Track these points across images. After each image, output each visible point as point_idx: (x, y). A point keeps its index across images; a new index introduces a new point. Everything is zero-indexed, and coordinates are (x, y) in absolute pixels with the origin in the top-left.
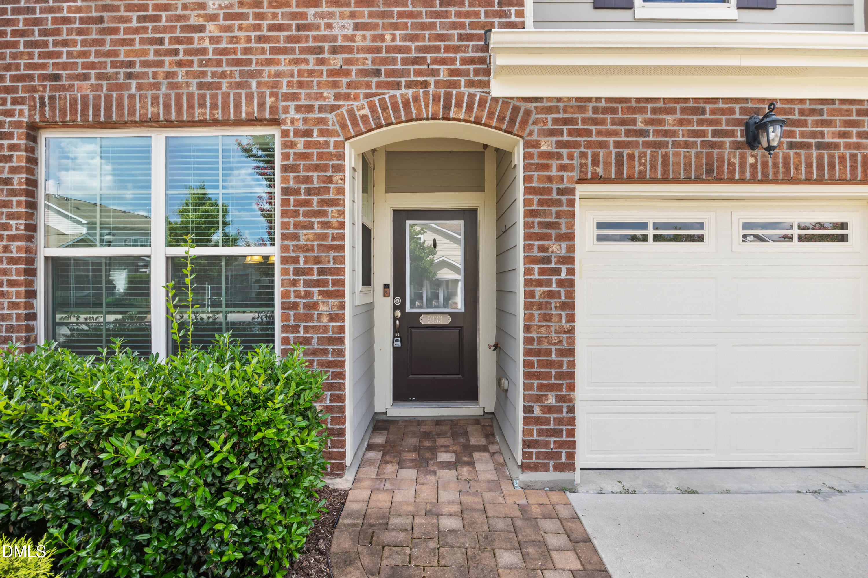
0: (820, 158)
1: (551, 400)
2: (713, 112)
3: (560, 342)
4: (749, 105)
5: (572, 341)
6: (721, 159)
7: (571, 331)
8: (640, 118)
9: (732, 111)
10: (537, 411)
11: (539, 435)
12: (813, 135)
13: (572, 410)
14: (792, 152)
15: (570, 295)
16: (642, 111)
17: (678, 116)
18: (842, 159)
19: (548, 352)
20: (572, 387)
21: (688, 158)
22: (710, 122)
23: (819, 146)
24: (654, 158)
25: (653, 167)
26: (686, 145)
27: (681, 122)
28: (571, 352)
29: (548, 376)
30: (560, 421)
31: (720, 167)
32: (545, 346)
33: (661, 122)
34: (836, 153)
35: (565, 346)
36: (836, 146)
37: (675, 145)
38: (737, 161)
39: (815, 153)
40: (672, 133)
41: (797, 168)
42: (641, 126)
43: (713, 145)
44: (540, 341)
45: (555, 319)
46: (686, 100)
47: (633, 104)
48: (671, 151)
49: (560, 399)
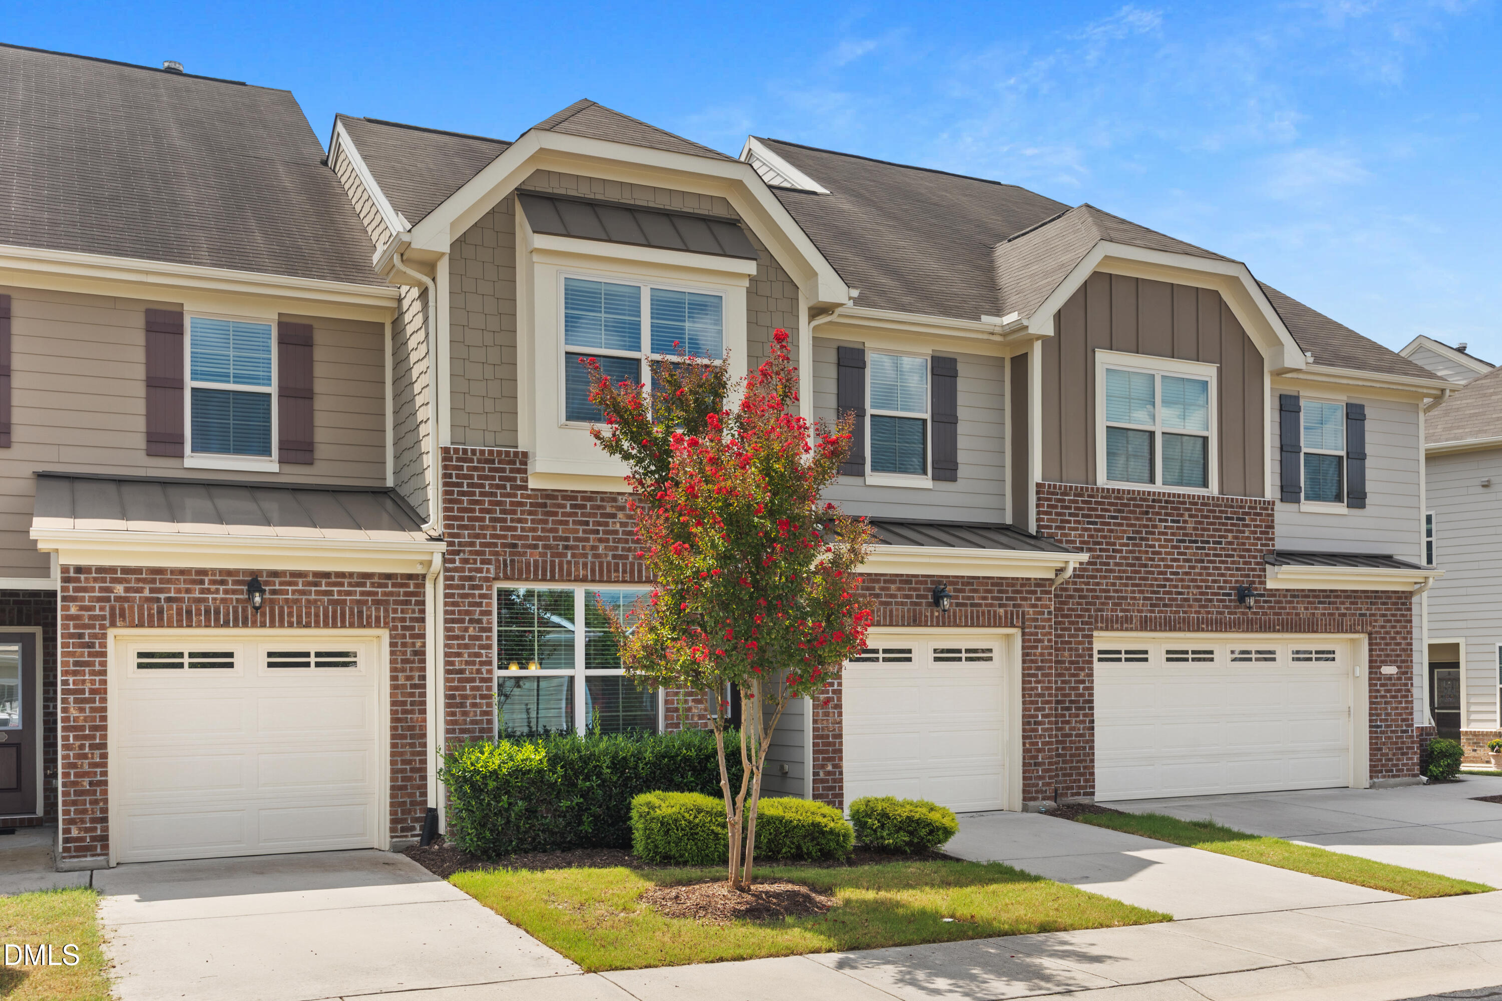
0: (972, 612)
1: (830, 768)
2: (916, 583)
3: (834, 730)
4: (935, 579)
5: (841, 729)
6: (921, 613)
7: (840, 722)
8: (877, 586)
9: (926, 583)
10: (822, 775)
11: (823, 790)
12: (969, 598)
13: (841, 773)
14: (957, 609)
15: (840, 699)
16: (878, 581)
17: (898, 585)
18: (983, 613)
19: (828, 737)
20: (841, 759)
21: (903, 612)
22: (915, 589)
23: (972, 605)
24: (885, 612)
25: (885, 618)
26: (902, 604)
27: (899, 589)
28: (840, 736)
29: (827, 752)
30: (834, 781)
31: (920, 618)
32: (826, 733)
33: (888, 589)
34: (980, 609)
35: (837, 732)
36: (980, 605)
37: (897, 603)
38: (929, 614)
39: (969, 609)
40: (894, 596)
41: (960, 619)
42: (877, 591)
43: (916, 604)
44: (823, 729)
45: (831, 715)
46: (902, 575)
47: (873, 577)
48: (894, 607)
49: (835, 766)
